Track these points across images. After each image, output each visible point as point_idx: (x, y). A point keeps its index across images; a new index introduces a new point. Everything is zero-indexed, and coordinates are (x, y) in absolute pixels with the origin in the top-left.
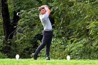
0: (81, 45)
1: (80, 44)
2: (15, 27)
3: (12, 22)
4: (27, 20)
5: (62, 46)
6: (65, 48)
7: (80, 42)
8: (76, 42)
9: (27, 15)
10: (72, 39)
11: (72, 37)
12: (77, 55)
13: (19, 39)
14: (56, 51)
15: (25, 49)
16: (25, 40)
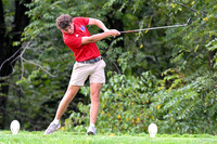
0: (193, 95)
1: (189, 92)
2: (16, 44)
3: (10, 29)
4: (47, 25)
5: (142, 96)
6: (150, 103)
7: (189, 87)
8: (178, 86)
9: (49, 11)
10: (169, 78)
11: (170, 74)
12: (181, 121)
13: (27, 77)
14: (125, 109)
15: (44, 105)
16: (44, 80)
